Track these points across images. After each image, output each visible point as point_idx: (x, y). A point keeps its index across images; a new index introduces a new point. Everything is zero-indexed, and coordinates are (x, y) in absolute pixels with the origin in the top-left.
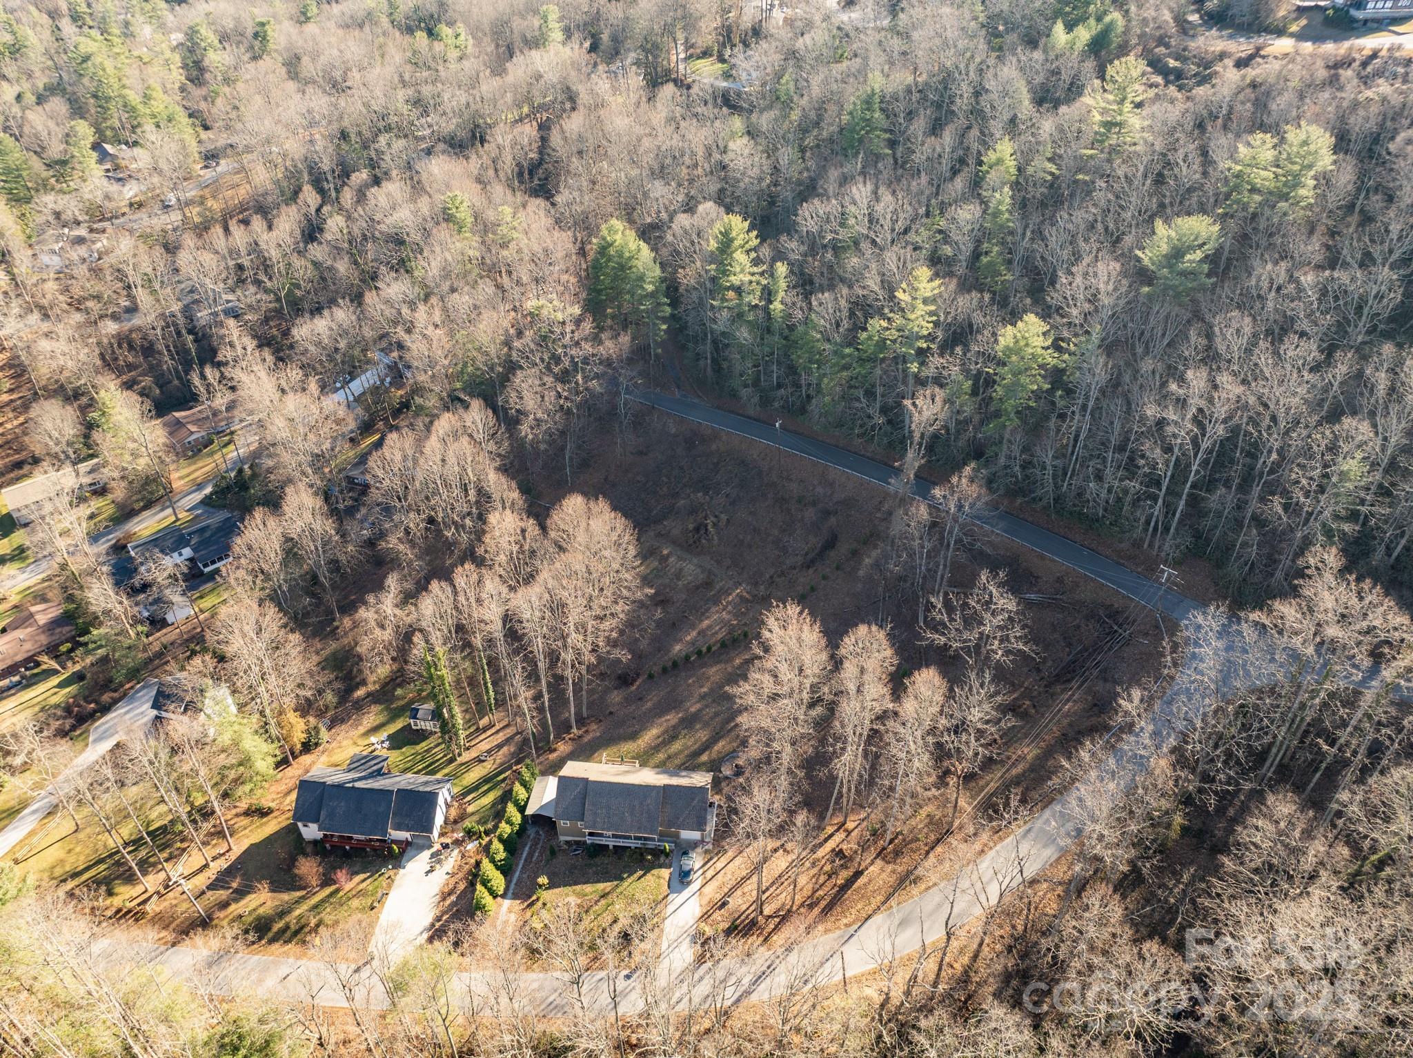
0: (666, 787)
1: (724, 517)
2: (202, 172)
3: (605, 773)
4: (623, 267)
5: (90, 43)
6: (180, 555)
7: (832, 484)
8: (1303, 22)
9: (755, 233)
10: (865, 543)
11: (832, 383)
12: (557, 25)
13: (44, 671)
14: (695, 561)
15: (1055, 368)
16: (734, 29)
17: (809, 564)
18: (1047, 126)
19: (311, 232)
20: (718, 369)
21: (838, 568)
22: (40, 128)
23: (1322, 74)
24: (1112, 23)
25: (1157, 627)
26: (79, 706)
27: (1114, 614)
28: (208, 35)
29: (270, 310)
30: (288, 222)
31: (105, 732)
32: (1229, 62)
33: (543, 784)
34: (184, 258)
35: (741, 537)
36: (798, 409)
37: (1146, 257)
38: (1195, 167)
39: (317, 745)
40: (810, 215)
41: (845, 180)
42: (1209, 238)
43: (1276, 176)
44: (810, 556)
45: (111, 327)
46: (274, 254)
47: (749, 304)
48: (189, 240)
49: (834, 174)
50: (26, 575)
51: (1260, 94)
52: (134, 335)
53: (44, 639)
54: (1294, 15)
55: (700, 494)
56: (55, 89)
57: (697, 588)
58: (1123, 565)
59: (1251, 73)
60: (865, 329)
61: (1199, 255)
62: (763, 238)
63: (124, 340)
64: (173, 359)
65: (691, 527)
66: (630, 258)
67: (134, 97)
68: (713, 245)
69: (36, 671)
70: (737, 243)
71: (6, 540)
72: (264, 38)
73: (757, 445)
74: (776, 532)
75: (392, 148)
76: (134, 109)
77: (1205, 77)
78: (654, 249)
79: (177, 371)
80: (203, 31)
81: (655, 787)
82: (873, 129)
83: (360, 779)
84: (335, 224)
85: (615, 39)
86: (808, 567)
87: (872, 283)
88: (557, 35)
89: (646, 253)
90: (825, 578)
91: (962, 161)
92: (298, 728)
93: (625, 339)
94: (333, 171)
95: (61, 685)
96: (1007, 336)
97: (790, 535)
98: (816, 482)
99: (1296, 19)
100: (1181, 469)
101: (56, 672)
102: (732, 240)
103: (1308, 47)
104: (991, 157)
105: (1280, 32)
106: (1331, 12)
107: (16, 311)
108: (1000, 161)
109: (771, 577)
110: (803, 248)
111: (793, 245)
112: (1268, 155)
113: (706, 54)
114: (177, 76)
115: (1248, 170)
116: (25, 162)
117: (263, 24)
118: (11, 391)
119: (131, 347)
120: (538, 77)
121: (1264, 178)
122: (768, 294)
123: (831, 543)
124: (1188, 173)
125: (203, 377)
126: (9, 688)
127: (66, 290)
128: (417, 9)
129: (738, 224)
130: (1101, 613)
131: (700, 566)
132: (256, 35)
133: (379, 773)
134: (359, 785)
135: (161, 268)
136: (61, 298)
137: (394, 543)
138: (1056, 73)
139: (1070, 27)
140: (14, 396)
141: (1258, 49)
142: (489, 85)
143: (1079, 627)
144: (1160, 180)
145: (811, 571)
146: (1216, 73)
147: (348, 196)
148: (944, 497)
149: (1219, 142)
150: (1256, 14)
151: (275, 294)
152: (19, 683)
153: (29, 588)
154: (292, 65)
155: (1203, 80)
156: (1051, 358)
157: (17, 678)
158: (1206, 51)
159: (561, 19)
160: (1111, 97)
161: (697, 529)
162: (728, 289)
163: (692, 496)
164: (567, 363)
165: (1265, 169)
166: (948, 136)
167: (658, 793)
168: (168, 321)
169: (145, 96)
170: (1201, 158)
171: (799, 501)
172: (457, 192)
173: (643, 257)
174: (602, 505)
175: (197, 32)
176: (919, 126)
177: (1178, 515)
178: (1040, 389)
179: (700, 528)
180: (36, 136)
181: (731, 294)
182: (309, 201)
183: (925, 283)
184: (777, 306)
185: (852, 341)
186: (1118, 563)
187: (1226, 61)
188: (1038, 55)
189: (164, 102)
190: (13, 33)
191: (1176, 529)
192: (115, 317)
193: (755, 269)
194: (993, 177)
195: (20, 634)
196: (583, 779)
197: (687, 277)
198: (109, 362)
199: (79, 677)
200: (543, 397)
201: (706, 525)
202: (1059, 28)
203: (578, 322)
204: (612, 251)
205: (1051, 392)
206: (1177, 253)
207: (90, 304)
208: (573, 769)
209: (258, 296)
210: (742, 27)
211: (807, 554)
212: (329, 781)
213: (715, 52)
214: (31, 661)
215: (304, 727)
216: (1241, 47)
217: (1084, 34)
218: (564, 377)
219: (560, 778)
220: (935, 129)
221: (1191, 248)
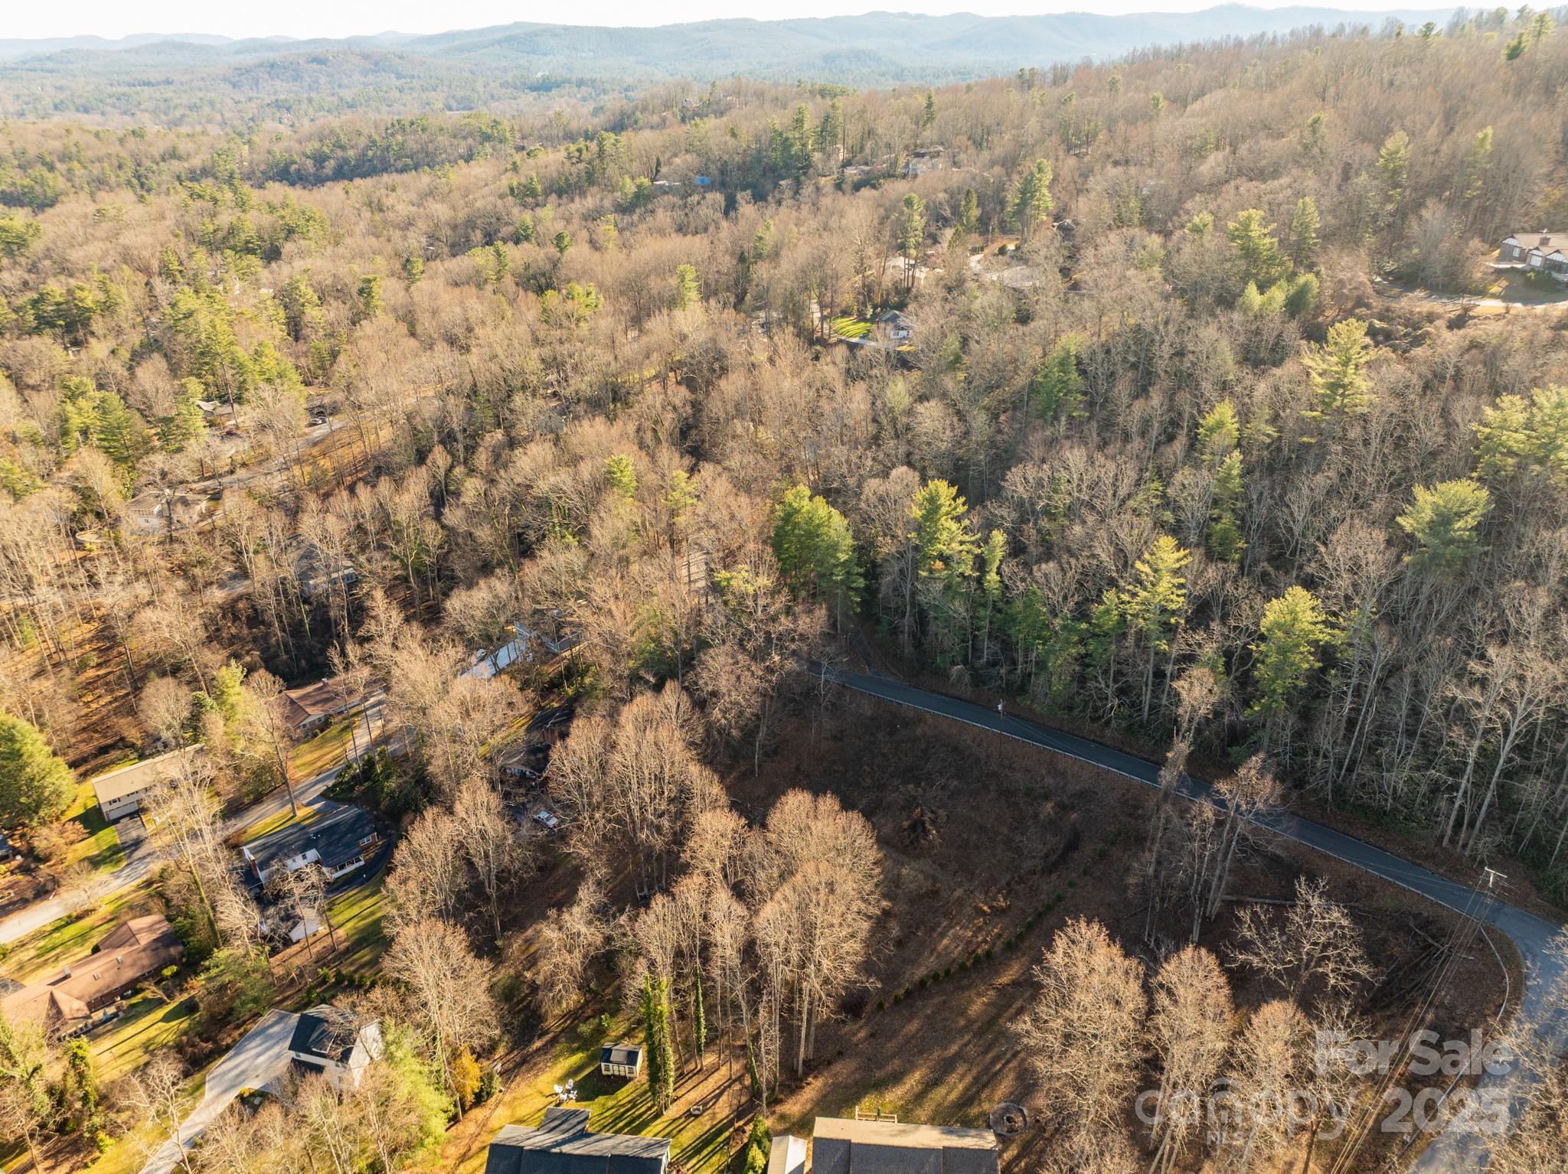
0: (947, 1150)
1: (942, 812)
2: (307, 430)
3: (877, 1133)
4: (813, 533)
5: (188, 300)
6: (304, 857)
7: (1063, 774)
8: (1504, 283)
9: (962, 500)
10: (1113, 844)
11: (1061, 662)
12: (695, 284)
13: (145, 1000)
14: (913, 864)
15: (1328, 645)
16: (876, 288)
17: (1050, 869)
18: (1262, 388)
19: (440, 497)
20: (918, 645)
21: (1085, 873)
22: (147, 387)
23: (1546, 335)
24: (1306, 284)
25: (1481, 940)
26: (193, 1046)
27: (1426, 924)
28: (308, 292)
29: (396, 578)
30: (416, 487)
31: (238, 1076)
32: (1440, 323)
33: (783, 1146)
34: (308, 524)
35: (965, 836)
36: (1019, 689)
37: (1406, 523)
38: (1436, 429)
39: (489, 1095)
40: (1018, 480)
41: (1052, 443)
42: (1477, 504)
43: (1529, 437)
44: (1053, 858)
45: (218, 595)
46: (402, 517)
47: (962, 574)
48: (312, 503)
49: (1035, 438)
50: (120, 881)
51: (1489, 355)
52: (240, 605)
53: (146, 961)
54: (1493, 277)
55: (911, 787)
56: (151, 346)
57: (921, 897)
58: (1420, 865)
59: (1469, 332)
60: (1101, 603)
61: (1470, 521)
62: (971, 504)
63: (230, 610)
64: (283, 630)
65: (906, 824)
66: (818, 526)
67: (242, 354)
68: (917, 513)
69: (134, 1001)
70: (944, 510)
71: (93, 839)
72: (369, 294)
73: (973, 730)
74: (1005, 830)
75: (529, 409)
76: (241, 366)
77: (1416, 337)
78: (845, 514)
79: (286, 645)
80: (302, 288)
81: (933, 1150)
82: (1070, 391)
83: (564, 1142)
84: (472, 488)
85: (758, 297)
86: (1051, 872)
87: (1104, 553)
88: (694, 295)
89: (838, 521)
90: (1071, 884)
91: (1175, 424)
92: (472, 1071)
93: (821, 613)
94: (465, 430)
95: (166, 1019)
96: (1274, 612)
97: (1023, 834)
98: (1044, 772)
99: (1496, 281)
100: (1487, 756)
101: (160, 1003)
102: (939, 507)
103: (1517, 307)
104: (1210, 420)
105: (1482, 293)
106: (1532, 274)
107: (120, 578)
108: (1220, 425)
109: (1008, 884)
110: (1014, 515)
111: (1004, 512)
112: (1519, 418)
113: (845, 313)
114: (279, 331)
115: (1497, 432)
116: (127, 420)
117: (369, 281)
118: (99, 665)
119: (236, 618)
120: (684, 338)
121: (1516, 440)
122: (981, 563)
123: (1073, 845)
124: (1431, 434)
125: (343, 654)
126: (103, 1022)
127: (167, 555)
128: (527, 267)
129: (943, 490)
130: (1412, 924)
131: (922, 871)
132: (361, 292)
133: (583, 1135)
134: (567, 1149)
135: (278, 533)
136: (162, 563)
137: (579, 848)
138: (1257, 332)
139: (1262, 288)
140: (102, 672)
141: (1466, 310)
142: (630, 345)
143: (1385, 941)
144: (1399, 443)
145: (1054, 876)
146: (1428, 333)
147: (482, 459)
148: (1231, 792)
149: (1462, 407)
150: (1452, 276)
151: (402, 561)
152: (115, 1015)
153: (121, 897)
154: (409, 319)
155: (1418, 341)
156: (1324, 636)
157: (111, 1010)
158: (1411, 312)
159: (697, 278)
160: (1335, 359)
161: (913, 827)
162: (934, 558)
163: (901, 788)
164: (760, 638)
165: (1516, 431)
166: (1156, 399)
167: (937, 1157)
168: (281, 588)
169: (256, 352)
170: (1441, 420)
171: (1027, 794)
172: (623, 456)
173: (836, 526)
174: (829, 803)
175: (297, 288)
176: (1122, 388)
177: (1484, 808)
178: (1311, 668)
179: (918, 827)
180: (144, 394)
181: (939, 564)
182: (440, 462)
183: (1167, 552)
184: (992, 577)
185: (1082, 613)
186: (1414, 863)
187: (1438, 323)
188: (1236, 316)
189: (275, 358)
190: (107, 292)
191: (1484, 823)
192: (222, 585)
193: (967, 538)
194: (1218, 440)
195: (120, 954)
196: (844, 1141)
197: (886, 547)
198: (213, 636)
199: (190, 1008)
200: (738, 678)
201: (923, 823)
202: (1252, 289)
203: (774, 593)
204: (799, 518)
205: (1323, 670)
206: (1443, 520)
207: (197, 571)
208: (826, 1127)
209: (385, 563)
210: (884, 287)
211: (1047, 856)
212: (528, 1145)
213: (855, 312)
214: (132, 987)
215: (478, 1074)
216: (1450, 308)
217: (1279, 295)
218: (759, 655)
219: (815, 1139)
220: (1142, 391)
221: (1459, 515)
